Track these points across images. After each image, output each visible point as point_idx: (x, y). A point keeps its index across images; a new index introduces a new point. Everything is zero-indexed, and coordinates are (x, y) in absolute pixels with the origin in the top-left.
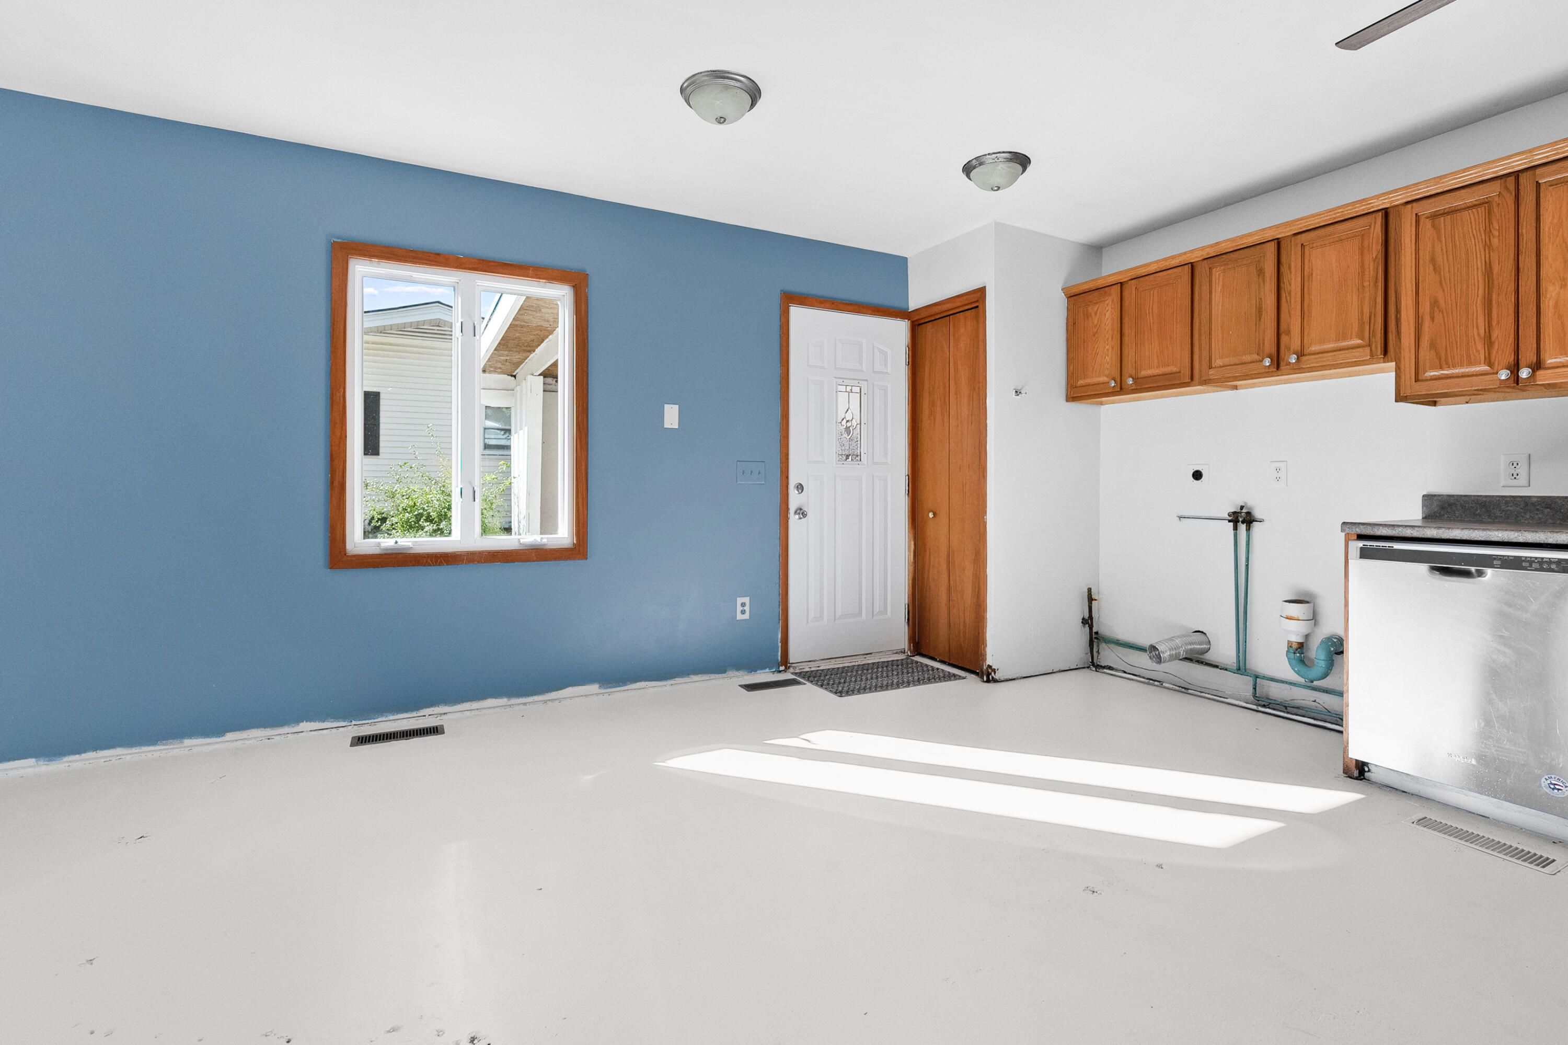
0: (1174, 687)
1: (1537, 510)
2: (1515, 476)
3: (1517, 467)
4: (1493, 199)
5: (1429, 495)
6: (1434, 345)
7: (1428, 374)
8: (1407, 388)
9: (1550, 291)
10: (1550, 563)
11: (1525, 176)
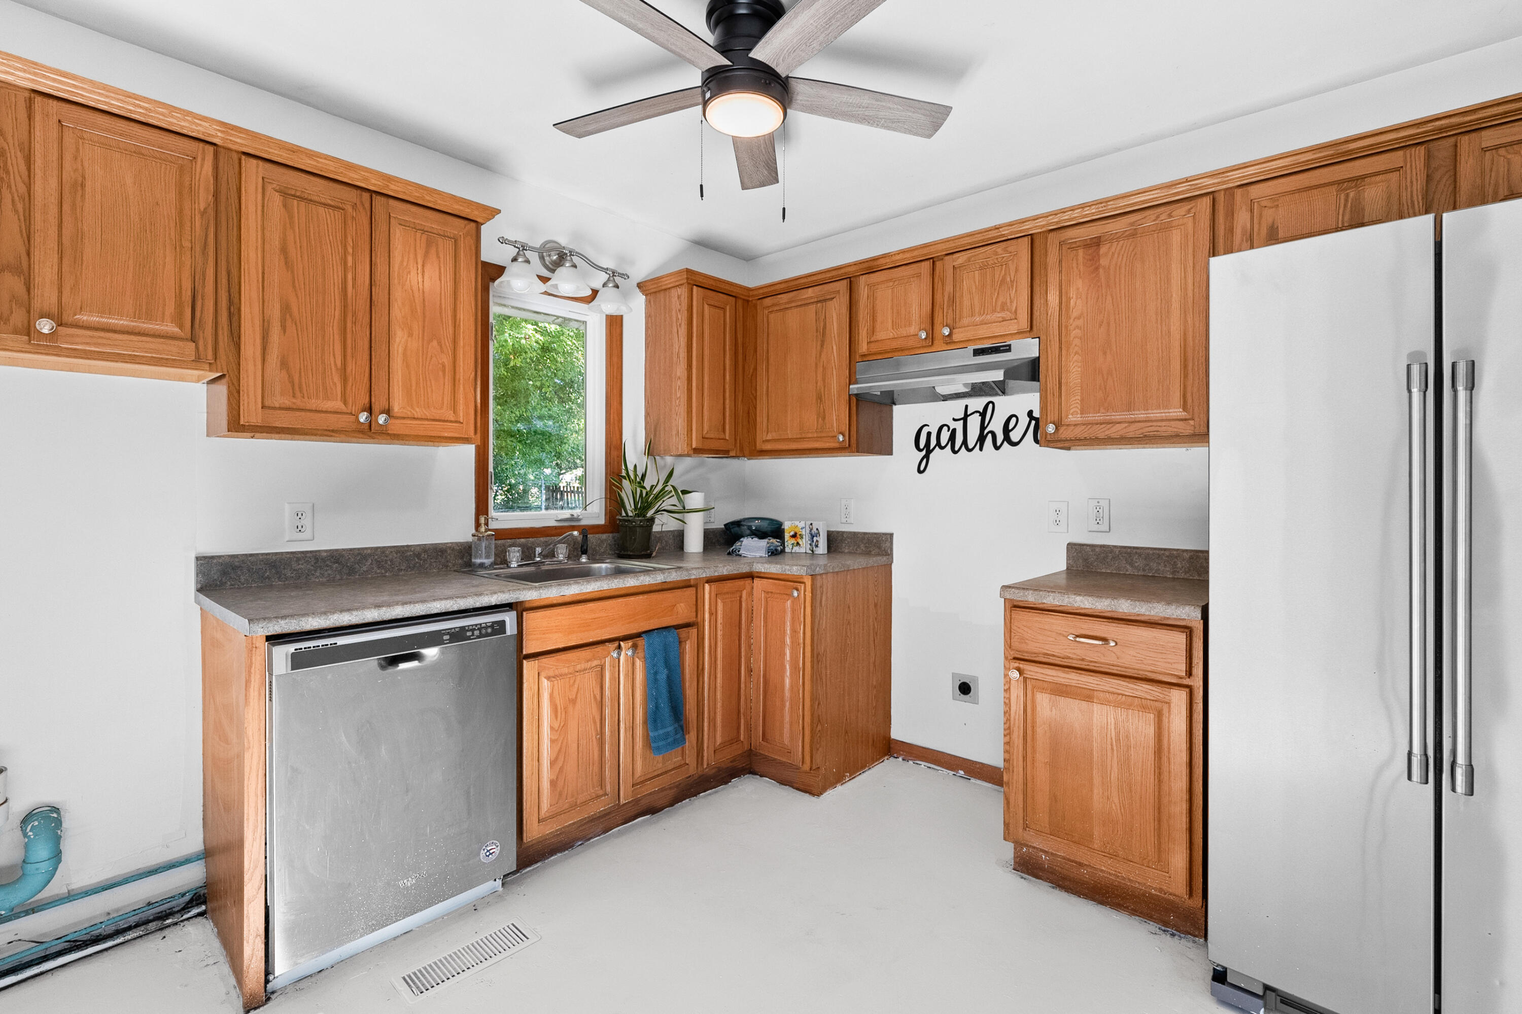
1: (327, 566)
2: (300, 528)
3: (303, 518)
4: (349, 209)
5: (205, 558)
6: (284, 364)
7: (278, 400)
8: (251, 413)
9: (400, 338)
10: (486, 627)
11: (379, 201)
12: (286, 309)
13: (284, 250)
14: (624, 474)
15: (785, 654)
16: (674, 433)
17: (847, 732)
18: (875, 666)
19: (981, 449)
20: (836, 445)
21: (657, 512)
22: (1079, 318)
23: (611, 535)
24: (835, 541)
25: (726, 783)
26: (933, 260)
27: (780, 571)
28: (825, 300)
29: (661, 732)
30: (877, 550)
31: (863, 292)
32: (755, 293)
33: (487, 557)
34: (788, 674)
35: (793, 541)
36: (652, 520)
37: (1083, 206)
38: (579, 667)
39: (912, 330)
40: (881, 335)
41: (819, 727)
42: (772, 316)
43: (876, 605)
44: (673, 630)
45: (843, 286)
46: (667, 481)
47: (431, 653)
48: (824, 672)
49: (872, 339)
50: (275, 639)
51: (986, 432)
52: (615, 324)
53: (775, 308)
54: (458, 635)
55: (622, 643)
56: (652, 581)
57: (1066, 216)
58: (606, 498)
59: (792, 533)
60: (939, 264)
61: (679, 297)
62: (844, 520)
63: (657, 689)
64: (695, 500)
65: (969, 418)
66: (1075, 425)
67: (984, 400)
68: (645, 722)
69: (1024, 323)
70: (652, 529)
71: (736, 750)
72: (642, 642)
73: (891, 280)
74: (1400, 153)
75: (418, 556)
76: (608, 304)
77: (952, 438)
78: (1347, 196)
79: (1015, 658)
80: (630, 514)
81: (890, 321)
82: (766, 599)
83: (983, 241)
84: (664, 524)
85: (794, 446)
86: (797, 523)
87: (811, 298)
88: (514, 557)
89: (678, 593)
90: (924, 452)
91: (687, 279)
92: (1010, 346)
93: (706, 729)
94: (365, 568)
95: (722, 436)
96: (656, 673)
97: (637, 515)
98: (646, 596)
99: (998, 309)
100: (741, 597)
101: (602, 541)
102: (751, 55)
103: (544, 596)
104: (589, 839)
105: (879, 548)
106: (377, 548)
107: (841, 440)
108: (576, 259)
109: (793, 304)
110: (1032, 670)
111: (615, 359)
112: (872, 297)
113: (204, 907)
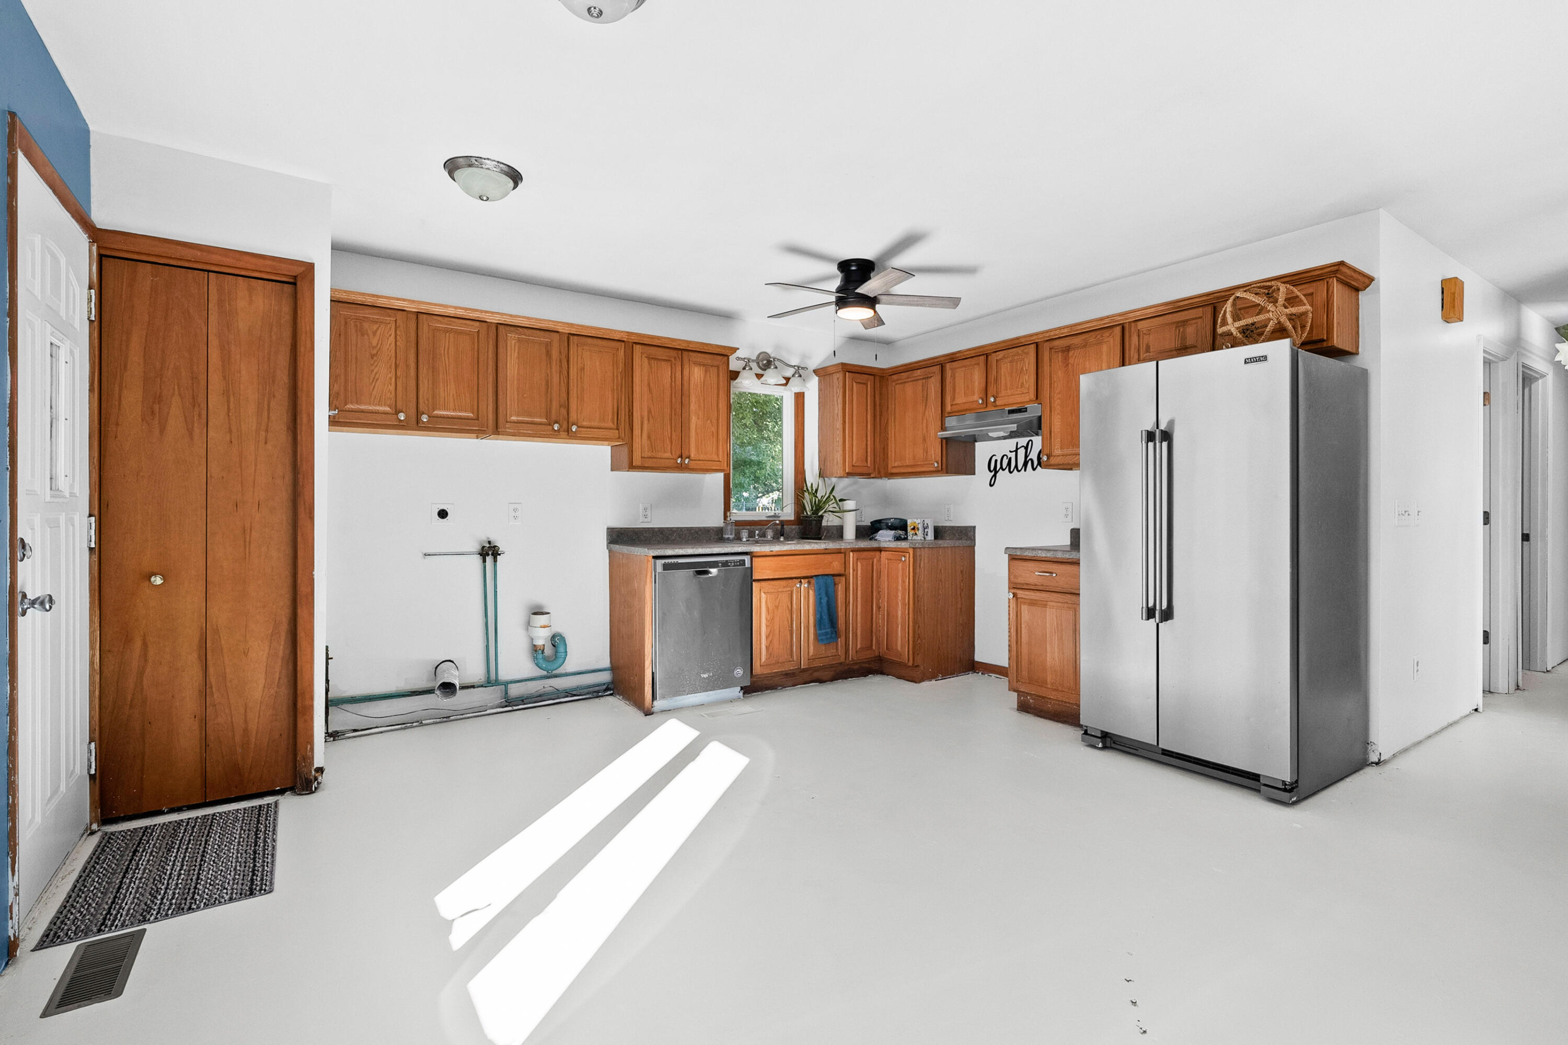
0: (435, 720)
1: (657, 535)
2: (646, 516)
3: (647, 511)
4: (673, 359)
5: (611, 528)
6: (649, 437)
7: (647, 454)
8: (637, 461)
9: (694, 419)
10: (737, 562)
11: (685, 354)
12: (649, 412)
13: (649, 384)
14: (805, 489)
15: (898, 596)
16: (835, 463)
17: (939, 648)
18: (961, 611)
19: (1025, 470)
20: (934, 469)
21: (825, 512)
22: (1059, 393)
23: (797, 527)
24: (939, 532)
25: (865, 676)
26: (987, 355)
27: (895, 546)
28: (928, 378)
29: (823, 631)
30: (966, 537)
31: (949, 373)
32: (888, 371)
33: (731, 534)
34: (900, 608)
35: (913, 532)
36: (822, 517)
37: (1060, 328)
38: (780, 590)
39: (976, 397)
40: (958, 401)
41: (919, 641)
42: (897, 386)
43: (962, 572)
44: (830, 576)
45: (937, 369)
46: (831, 492)
47: (714, 571)
48: (922, 608)
49: (954, 403)
50: (655, 558)
51: (1028, 459)
52: (800, 398)
53: (899, 382)
54: (725, 564)
55: (802, 580)
56: (819, 548)
57: (1052, 334)
58: (795, 503)
59: (912, 527)
60: (990, 357)
61: (838, 379)
62: (947, 519)
63: (821, 607)
64: (850, 505)
65: (1019, 451)
66: (1058, 456)
67: (1027, 439)
68: (815, 626)
69: (1032, 395)
70: (821, 523)
71: (868, 654)
72: (813, 581)
73: (964, 366)
74: (1201, 309)
75: (697, 533)
76: (796, 386)
77: (1009, 464)
78: (1179, 330)
79: (1014, 588)
80: (809, 513)
81: (963, 392)
82: (888, 563)
83: (1011, 345)
84: (829, 520)
85: (910, 470)
86: (915, 520)
87: (920, 376)
88: (745, 535)
89: (834, 556)
90: (993, 473)
91: (842, 368)
92: (1026, 408)
93: (851, 637)
94: (673, 538)
95: (866, 465)
96: (821, 599)
97: (813, 514)
98: (815, 556)
99: (1019, 387)
100: (873, 562)
101: (792, 530)
102: (856, 291)
103: (763, 550)
104: (785, 687)
105: (967, 536)
106: (678, 528)
107: (936, 465)
108: (777, 363)
109: (910, 380)
110: (1020, 593)
111: (800, 418)
112: (953, 377)
113: (612, 692)
